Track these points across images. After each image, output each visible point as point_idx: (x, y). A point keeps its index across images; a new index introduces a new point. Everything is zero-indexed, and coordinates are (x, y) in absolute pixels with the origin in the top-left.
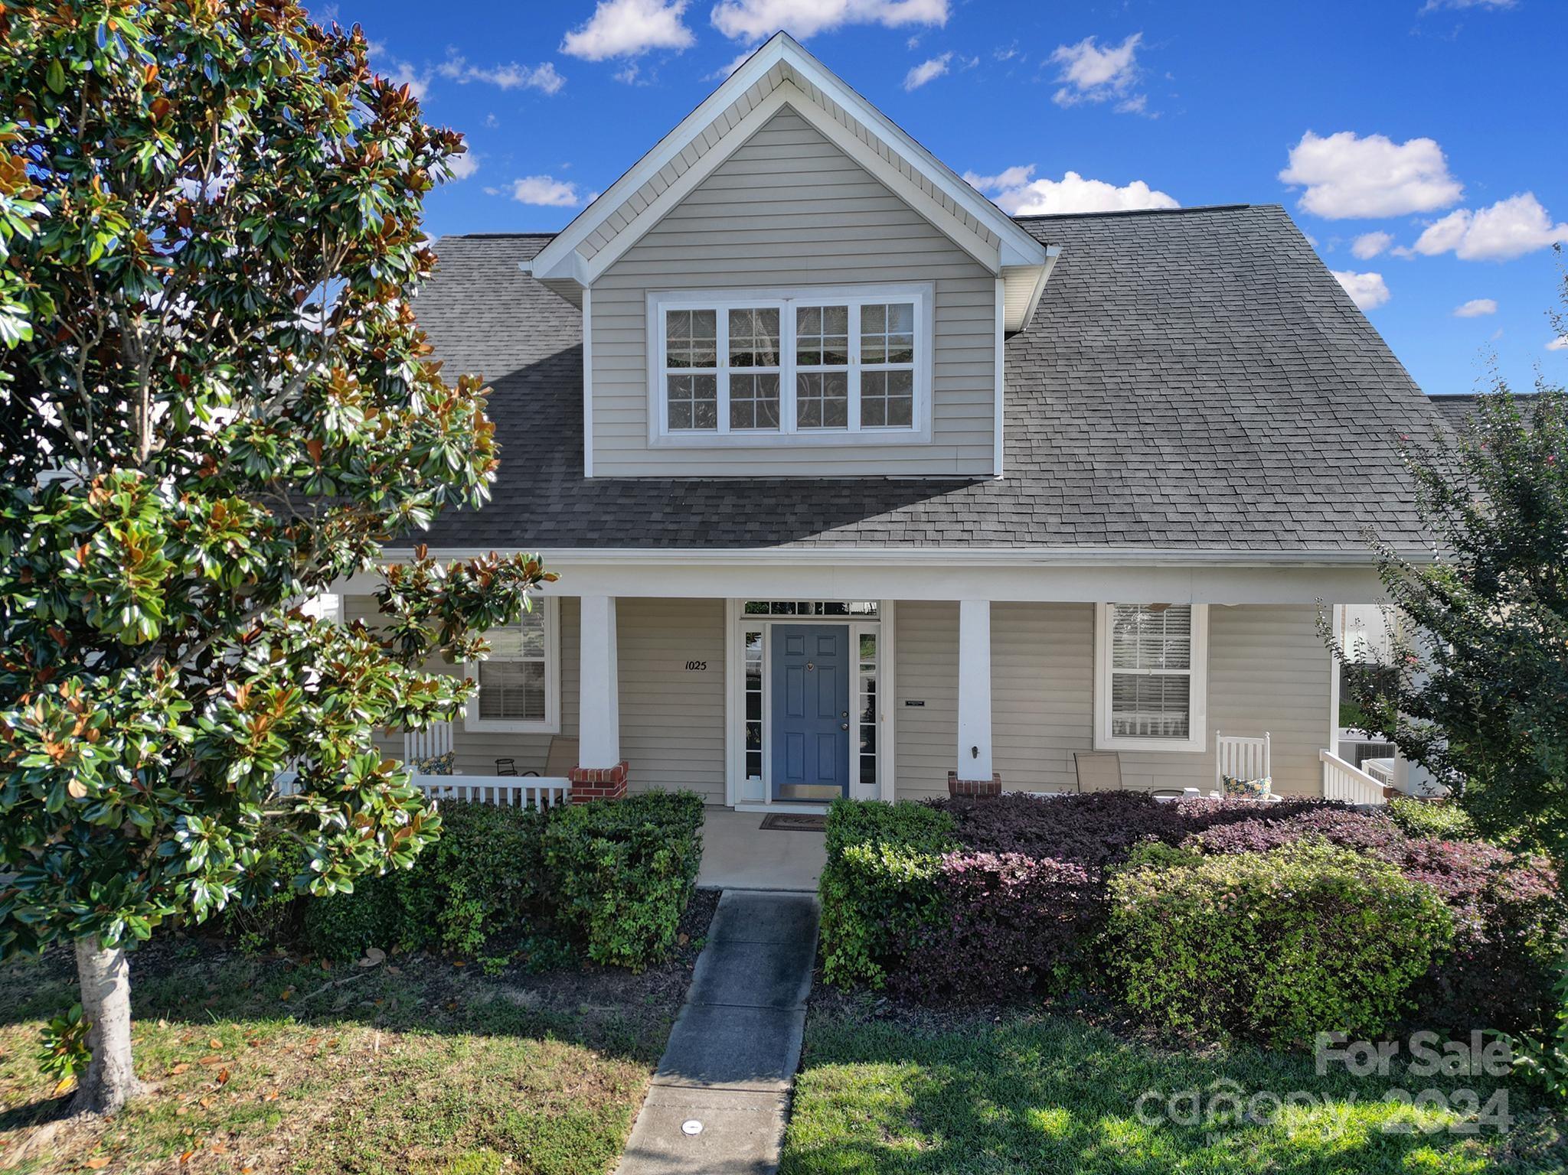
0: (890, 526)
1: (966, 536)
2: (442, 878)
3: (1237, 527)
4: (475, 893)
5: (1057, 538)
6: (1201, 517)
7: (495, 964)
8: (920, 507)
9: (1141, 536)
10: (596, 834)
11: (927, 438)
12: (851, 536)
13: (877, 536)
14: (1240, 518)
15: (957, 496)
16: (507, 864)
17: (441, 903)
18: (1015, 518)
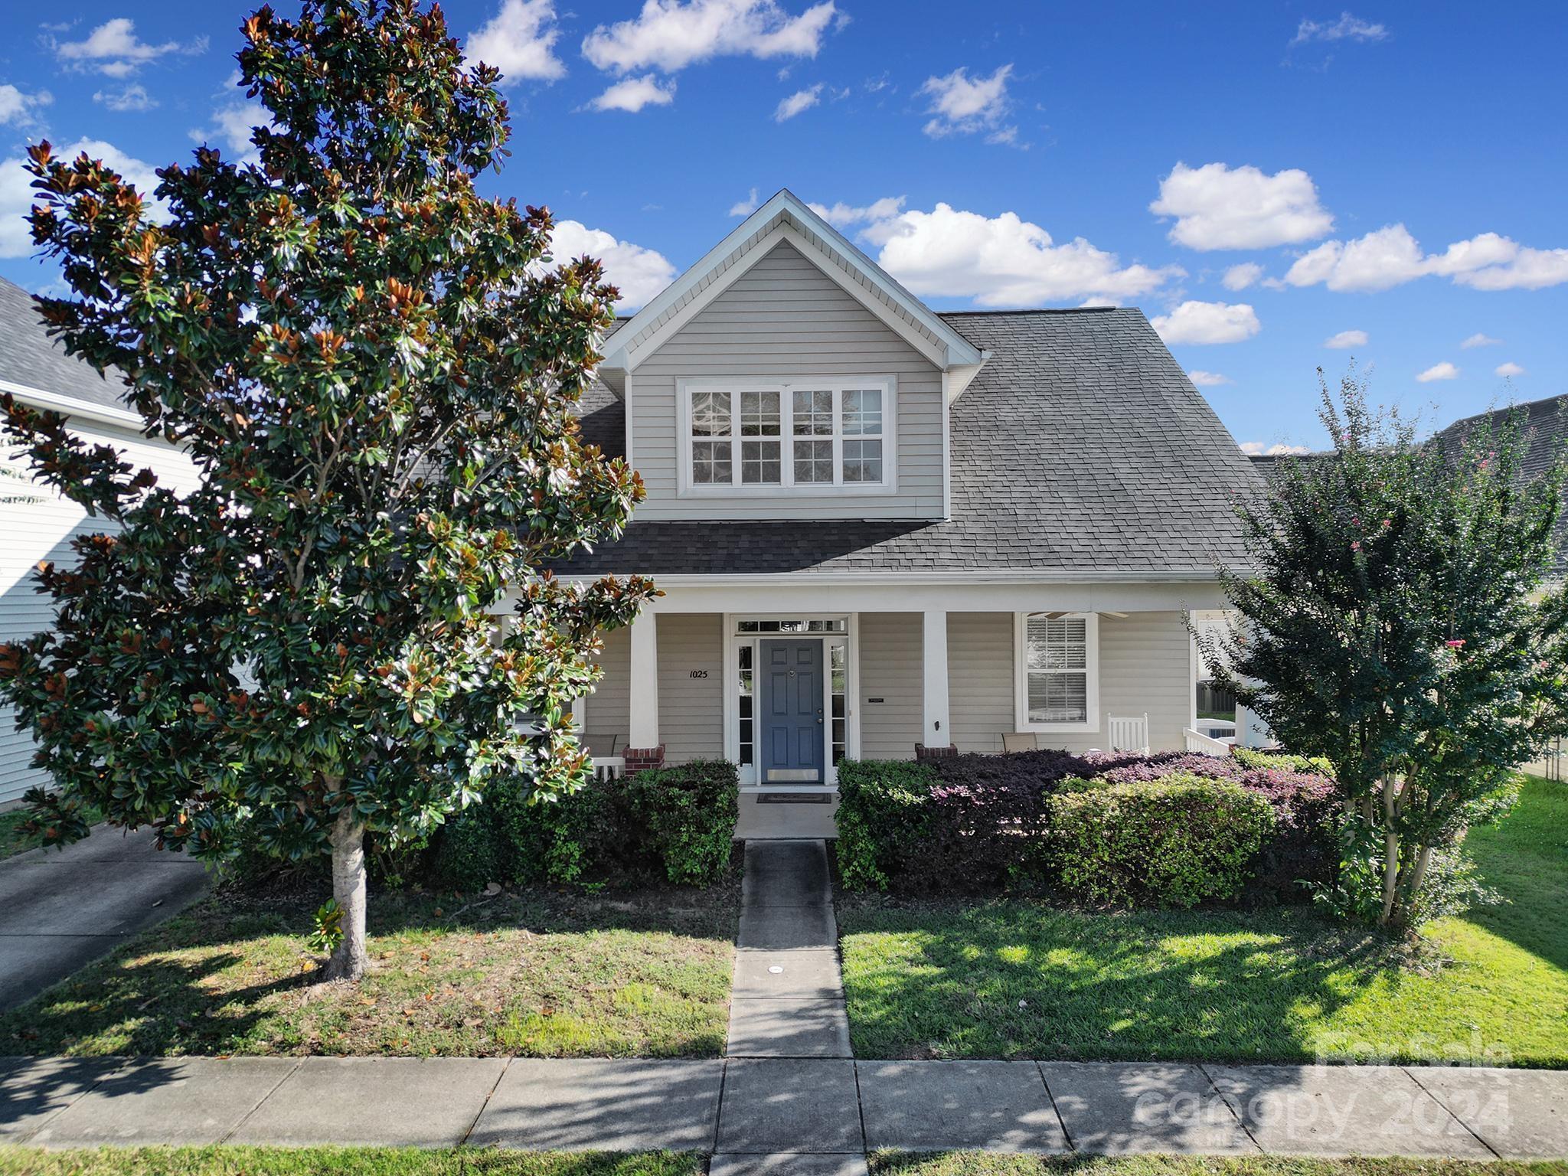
0: (872, 556)
1: (929, 563)
3: (1122, 555)
5: (996, 564)
6: (1096, 548)
7: (591, 887)
8: (892, 542)
9: (1055, 562)
10: (671, 784)
11: (894, 491)
12: (845, 564)
13: (863, 563)
14: (1124, 548)
15: (917, 534)
18: (963, 550)
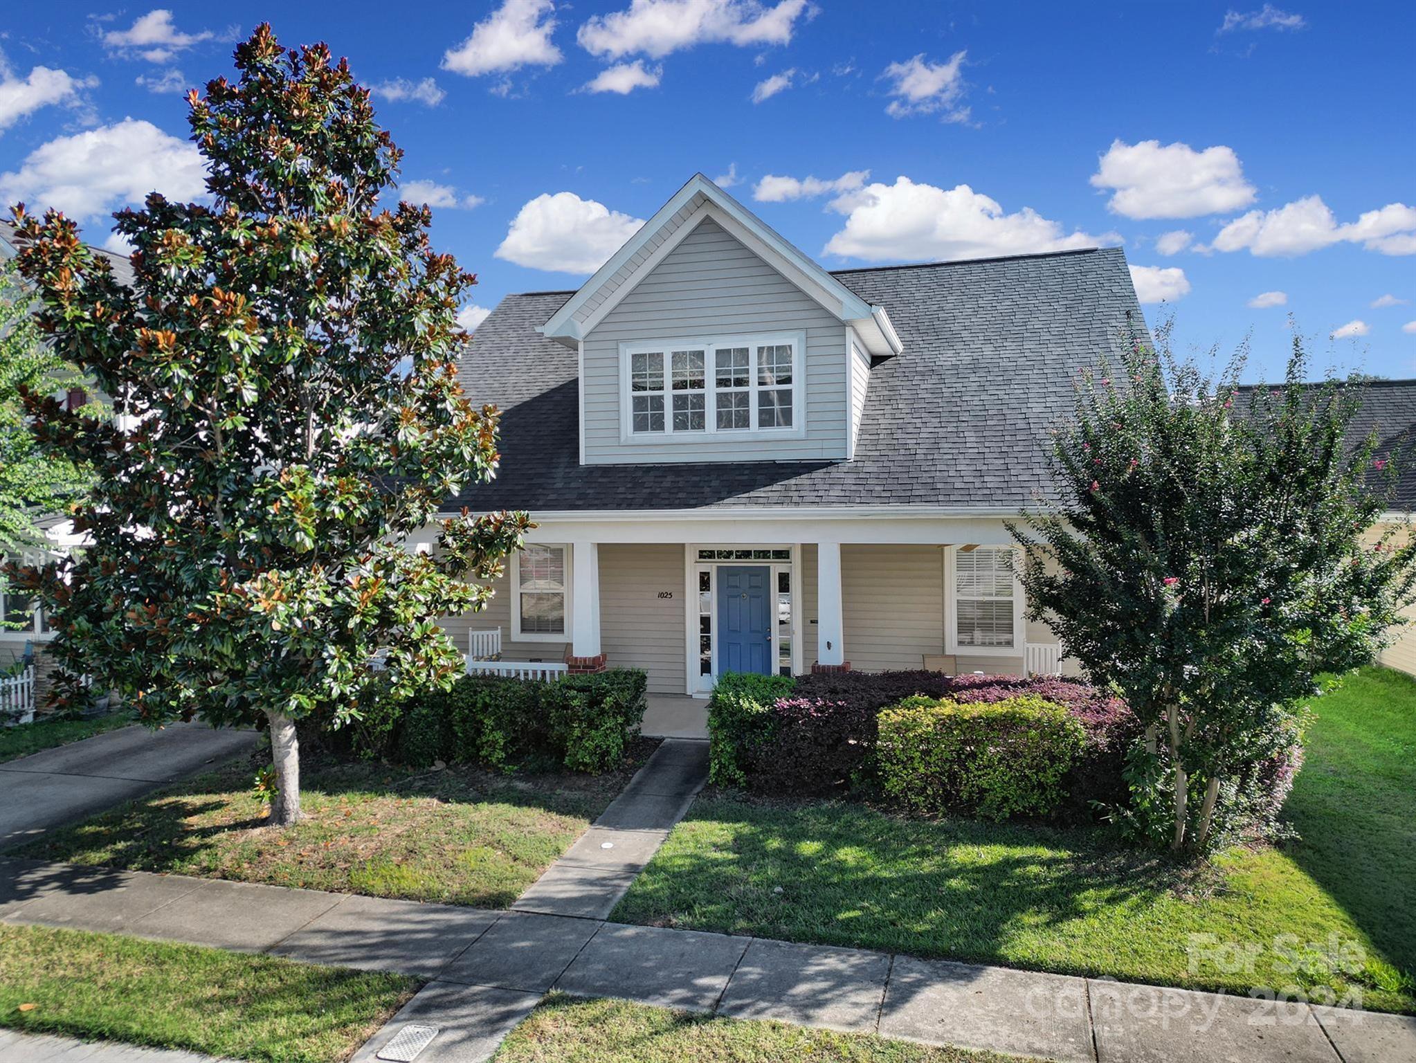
0: (771, 494)
2: (480, 717)
3: (1000, 491)
4: (498, 726)
5: (878, 500)
6: (977, 485)
7: (510, 768)
9: (933, 498)
11: (802, 435)
12: (744, 501)
15: (818, 474)
16: (519, 708)
17: (479, 732)
